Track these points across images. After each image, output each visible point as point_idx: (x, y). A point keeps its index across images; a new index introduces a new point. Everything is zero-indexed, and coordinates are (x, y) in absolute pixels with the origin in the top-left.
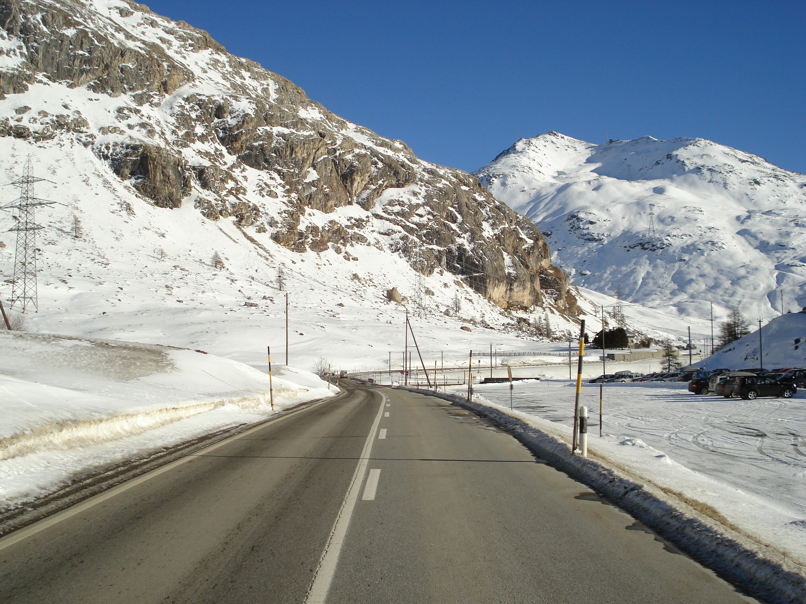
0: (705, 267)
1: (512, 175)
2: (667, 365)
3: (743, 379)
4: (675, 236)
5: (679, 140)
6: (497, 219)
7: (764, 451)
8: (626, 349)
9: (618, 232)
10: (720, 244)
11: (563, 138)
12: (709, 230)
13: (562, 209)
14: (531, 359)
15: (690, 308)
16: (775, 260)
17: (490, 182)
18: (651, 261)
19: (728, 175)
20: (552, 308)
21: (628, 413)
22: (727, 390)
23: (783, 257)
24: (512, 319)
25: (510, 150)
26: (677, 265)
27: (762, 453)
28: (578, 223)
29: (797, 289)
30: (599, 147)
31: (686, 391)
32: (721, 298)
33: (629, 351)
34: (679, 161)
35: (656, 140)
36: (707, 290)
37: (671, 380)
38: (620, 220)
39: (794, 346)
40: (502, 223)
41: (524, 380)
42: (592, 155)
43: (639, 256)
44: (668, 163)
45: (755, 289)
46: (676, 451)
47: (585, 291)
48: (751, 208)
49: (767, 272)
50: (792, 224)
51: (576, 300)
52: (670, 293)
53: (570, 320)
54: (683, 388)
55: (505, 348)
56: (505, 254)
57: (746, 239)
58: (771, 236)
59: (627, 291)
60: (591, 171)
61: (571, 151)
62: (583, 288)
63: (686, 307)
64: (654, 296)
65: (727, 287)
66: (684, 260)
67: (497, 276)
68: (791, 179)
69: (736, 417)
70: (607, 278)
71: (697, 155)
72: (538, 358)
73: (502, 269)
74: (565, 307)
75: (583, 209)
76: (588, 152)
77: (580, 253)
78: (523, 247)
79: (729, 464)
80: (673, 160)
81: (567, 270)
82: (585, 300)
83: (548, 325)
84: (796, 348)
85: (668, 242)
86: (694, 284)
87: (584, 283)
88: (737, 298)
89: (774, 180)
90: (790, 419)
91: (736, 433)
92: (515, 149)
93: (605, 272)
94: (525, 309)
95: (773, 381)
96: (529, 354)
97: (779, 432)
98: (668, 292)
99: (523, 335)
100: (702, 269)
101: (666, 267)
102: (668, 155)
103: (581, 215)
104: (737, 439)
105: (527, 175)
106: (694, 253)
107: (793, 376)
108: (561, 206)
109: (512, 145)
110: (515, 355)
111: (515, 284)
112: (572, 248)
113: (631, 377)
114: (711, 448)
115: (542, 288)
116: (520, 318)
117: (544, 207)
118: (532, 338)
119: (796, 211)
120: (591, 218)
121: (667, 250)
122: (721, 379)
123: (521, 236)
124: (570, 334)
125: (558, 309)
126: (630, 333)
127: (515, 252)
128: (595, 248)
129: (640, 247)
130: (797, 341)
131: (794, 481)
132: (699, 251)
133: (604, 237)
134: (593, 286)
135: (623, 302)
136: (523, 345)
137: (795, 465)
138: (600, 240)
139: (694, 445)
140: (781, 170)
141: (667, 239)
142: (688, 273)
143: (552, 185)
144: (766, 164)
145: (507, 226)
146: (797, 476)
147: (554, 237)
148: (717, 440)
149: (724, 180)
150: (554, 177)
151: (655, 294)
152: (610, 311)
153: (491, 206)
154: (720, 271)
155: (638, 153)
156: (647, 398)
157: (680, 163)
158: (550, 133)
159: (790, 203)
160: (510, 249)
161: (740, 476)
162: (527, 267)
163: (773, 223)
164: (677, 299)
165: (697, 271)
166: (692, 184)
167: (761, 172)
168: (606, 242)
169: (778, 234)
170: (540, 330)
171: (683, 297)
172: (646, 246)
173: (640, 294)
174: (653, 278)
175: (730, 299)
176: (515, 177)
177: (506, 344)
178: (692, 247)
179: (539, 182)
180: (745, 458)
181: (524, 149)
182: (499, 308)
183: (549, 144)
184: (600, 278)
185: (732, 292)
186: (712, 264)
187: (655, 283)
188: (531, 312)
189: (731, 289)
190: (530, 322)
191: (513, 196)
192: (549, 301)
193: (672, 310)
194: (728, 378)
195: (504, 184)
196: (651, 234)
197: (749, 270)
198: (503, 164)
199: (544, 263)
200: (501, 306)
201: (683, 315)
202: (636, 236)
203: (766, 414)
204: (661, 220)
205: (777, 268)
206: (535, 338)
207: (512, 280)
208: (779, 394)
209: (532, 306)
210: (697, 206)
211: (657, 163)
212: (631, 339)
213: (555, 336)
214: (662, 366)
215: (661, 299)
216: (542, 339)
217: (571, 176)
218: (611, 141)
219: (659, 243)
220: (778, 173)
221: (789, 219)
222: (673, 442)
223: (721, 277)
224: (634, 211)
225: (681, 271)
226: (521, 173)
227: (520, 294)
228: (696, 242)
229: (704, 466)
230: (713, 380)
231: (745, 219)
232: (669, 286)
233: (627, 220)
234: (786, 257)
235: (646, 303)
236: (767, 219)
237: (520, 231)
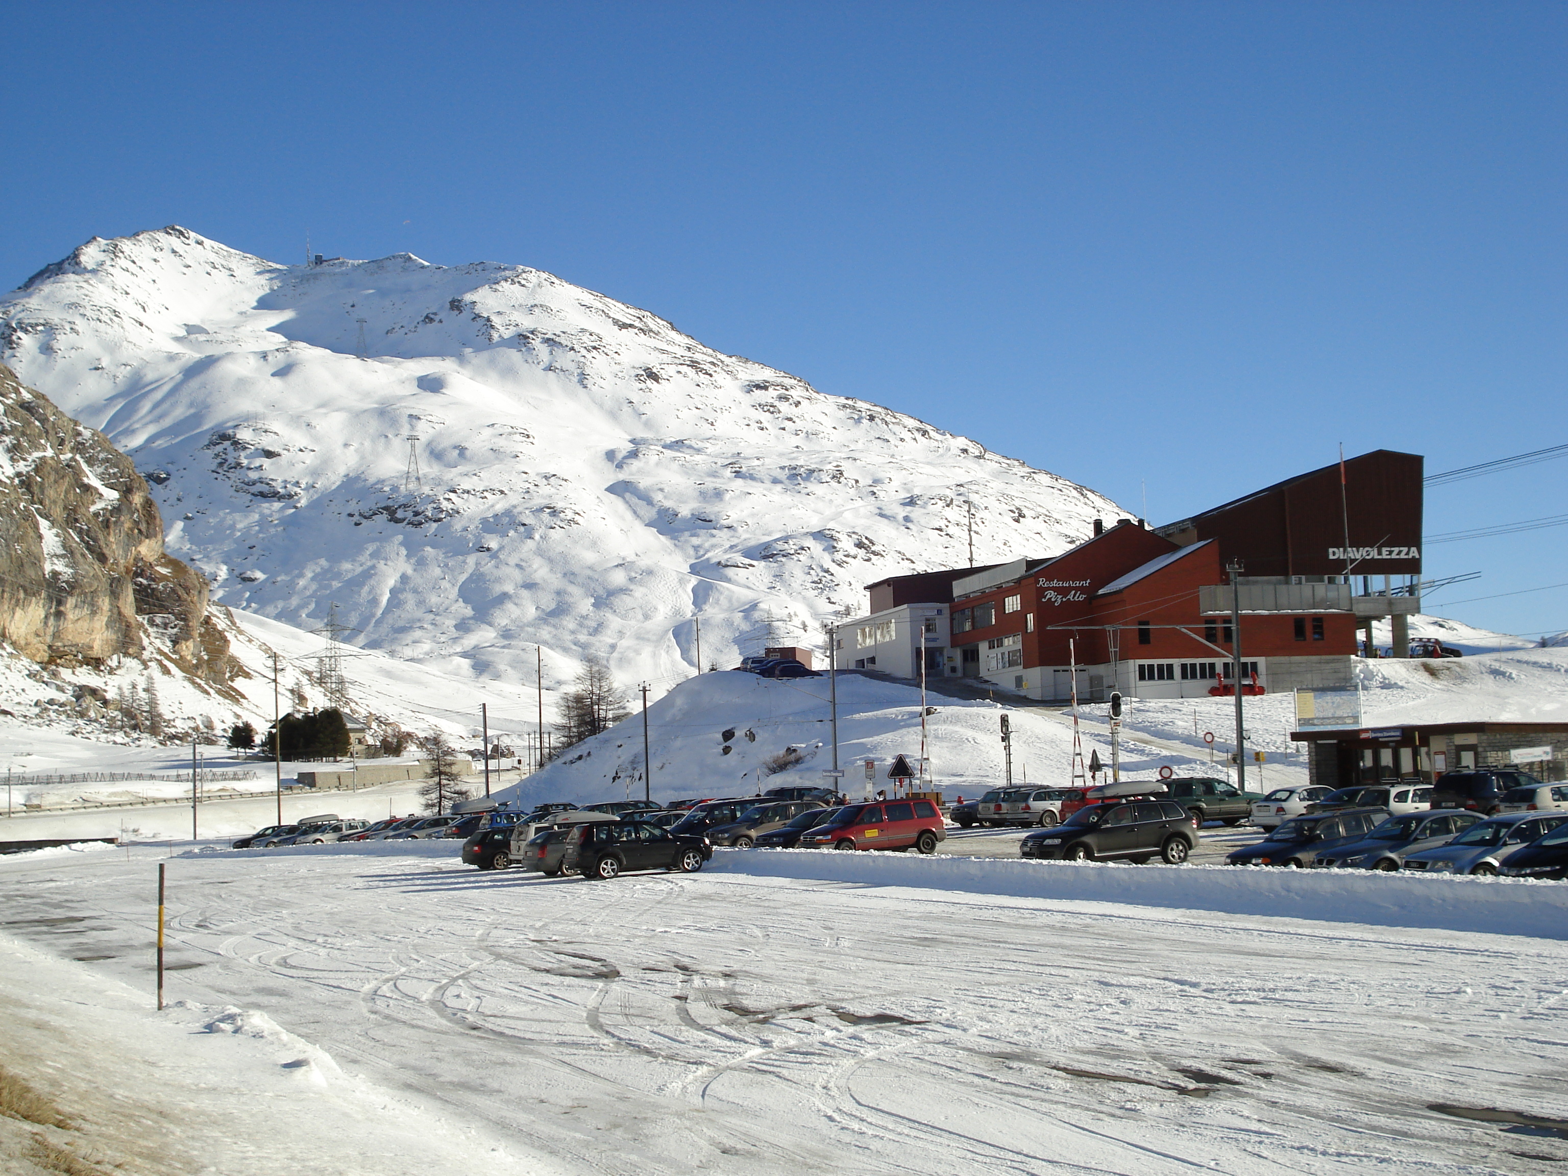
0: (535, 566)
1: (68, 327)
2: (434, 796)
3: (588, 829)
4: (468, 492)
5: (479, 268)
6: (23, 434)
7: (603, 1019)
8: (346, 759)
9: (333, 478)
10: (570, 515)
11: (200, 243)
12: (545, 482)
13: (196, 418)
14: (102, 791)
15: (502, 660)
16: (692, 552)
17: (11, 342)
18: (412, 549)
19: (589, 356)
20: (166, 662)
21: (297, 927)
22: (551, 859)
23: (707, 545)
24: (60, 689)
25: (66, 265)
26: (471, 560)
27: (596, 1025)
28: (236, 454)
29: (738, 617)
30: (290, 271)
31: (457, 862)
32: (572, 637)
33: (351, 765)
34: (478, 316)
35: (426, 264)
36: (540, 618)
37: (429, 836)
38: (339, 450)
39: (722, 747)
40: (37, 447)
41: (73, 846)
42: (272, 290)
43: (382, 538)
44: (452, 320)
45: (647, 617)
46: (379, 1033)
47: (250, 621)
48: (640, 434)
49: (673, 579)
50: (728, 472)
51: (226, 641)
52: (456, 627)
53: (212, 691)
54: (452, 854)
55: (36, 765)
56: (44, 524)
57: (627, 502)
58: (682, 500)
59: (353, 619)
60: (269, 330)
61: (220, 276)
62: (247, 613)
63: (491, 658)
64: (418, 634)
65: (584, 613)
66: (488, 549)
67: (21, 581)
68: (728, 372)
69: (559, 927)
70: (305, 588)
71: (521, 306)
72: (121, 787)
73: (36, 561)
74: (200, 659)
75: (247, 419)
76: (264, 282)
77: (240, 526)
78: (93, 509)
79: (504, 1063)
80: (466, 315)
81: (208, 568)
82: (250, 641)
83: (153, 703)
84: (727, 750)
85: (450, 506)
86: (510, 606)
87: (249, 601)
88: (607, 638)
89: (690, 372)
90: (686, 927)
91: (547, 971)
92: (78, 264)
93: (301, 575)
94: (96, 663)
95: (657, 832)
96: (100, 778)
97: (651, 963)
98: (450, 623)
99: (89, 729)
100: (528, 570)
101: (446, 565)
102: (452, 303)
103: (244, 435)
104: (544, 989)
105: (109, 329)
106: (512, 533)
107: (706, 817)
108: (192, 411)
109: (69, 252)
110: (61, 780)
111: (71, 602)
112: (221, 514)
113: (336, 829)
114: (470, 1018)
115: (139, 611)
116: (81, 688)
117: (151, 411)
118: (111, 738)
119: (737, 444)
120: (267, 442)
121: (449, 526)
122: (538, 830)
123: (86, 480)
124: (210, 726)
125: (181, 664)
126: (356, 721)
127: (71, 519)
128: (276, 516)
129: (385, 516)
130: (728, 735)
131: (655, 1107)
132: (522, 529)
133: (298, 490)
134: (270, 609)
135: (342, 645)
136: (87, 754)
137: (671, 1057)
138: (290, 496)
139: (431, 1013)
140: (705, 350)
141: (449, 499)
142: (498, 580)
143: (171, 358)
144: (673, 335)
145: (50, 453)
146: (667, 1092)
147: (174, 487)
148: (492, 993)
149: (580, 366)
150: (178, 339)
151: (421, 628)
152: (310, 669)
153: (9, 402)
154: (570, 576)
155: (383, 293)
156: (360, 883)
157: (480, 322)
158: (169, 229)
159: (725, 426)
160: (58, 512)
161: (520, 1102)
162: (102, 558)
163: (686, 469)
164: (470, 641)
165: (517, 575)
166: (508, 373)
167: (663, 351)
168: (303, 503)
169: (697, 494)
170: (133, 717)
171: (484, 636)
172: (400, 514)
173: (385, 629)
174: (415, 591)
175: (592, 639)
176: (77, 333)
177: (40, 753)
178: (506, 520)
179: (139, 347)
180: (550, 1043)
181: (102, 264)
182: (25, 661)
183: (165, 257)
184: (289, 590)
185: (594, 624)
186: (550, 560)
187: (421, 603)
188: (111, 672)
189: (594, 617)
190: (108, 696)
191: (70, 380)
192: (158, 643)
193: (459, 666)
194: (556, 827)
195: (47, 349)
196: (412, 486)
197: (633, 575)
198: (46, 298)
199: (147, 549)
200: (32, 657)
201: (485, 679)
202: (375, 488)
203: (631, 917)
204: (436, 454)
205: (694, 570)
206: (119, 737)
207: (62, 589)
208: (672, 864)
209: (115, 657)
210: (518, 423)
211: (429, 319)
212: (360, 735)
213: (173, 730)
214: (423, 800)
215: (434, 639)
216: (138, 739)
217: (220, 337)
218: (319, 260)
219: (430, 507)
220: (698, 357)
221: (720, 462)
222: (380, 1004)
223: (572, 589)
224: (371, 431)
225: (482, 574)
226: (92, 323)
227: (84, 625)
228: (515, 507)
229: (435, 1076)
230: (521, 833)
231: (625, 458)
232: (453, 609)
233: (356, 451)
234: (713, 546)
235: (399, 648)
236: (675, 459)
237: (84, 466)
